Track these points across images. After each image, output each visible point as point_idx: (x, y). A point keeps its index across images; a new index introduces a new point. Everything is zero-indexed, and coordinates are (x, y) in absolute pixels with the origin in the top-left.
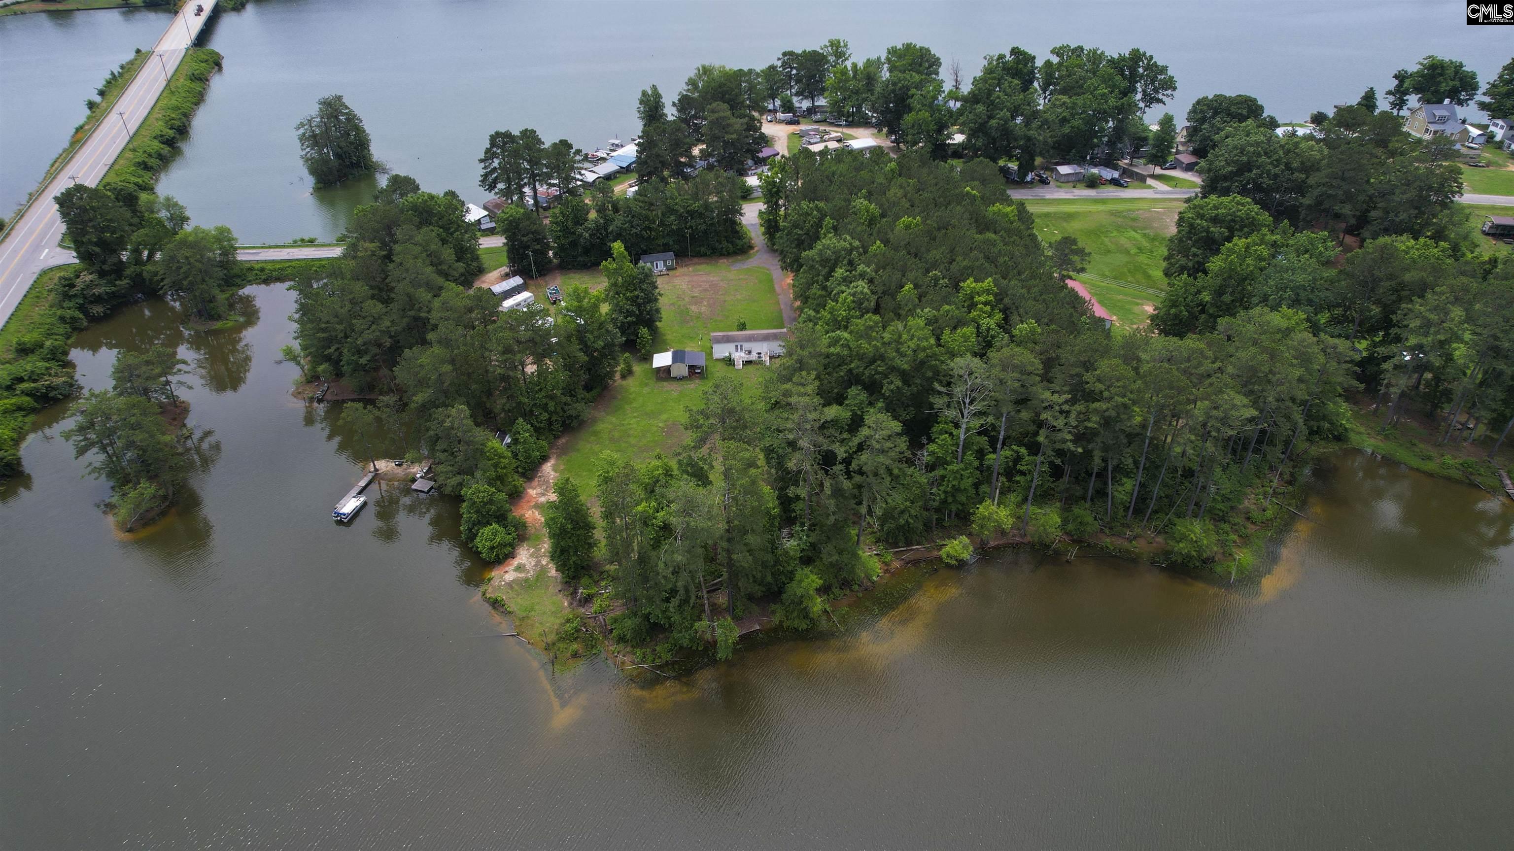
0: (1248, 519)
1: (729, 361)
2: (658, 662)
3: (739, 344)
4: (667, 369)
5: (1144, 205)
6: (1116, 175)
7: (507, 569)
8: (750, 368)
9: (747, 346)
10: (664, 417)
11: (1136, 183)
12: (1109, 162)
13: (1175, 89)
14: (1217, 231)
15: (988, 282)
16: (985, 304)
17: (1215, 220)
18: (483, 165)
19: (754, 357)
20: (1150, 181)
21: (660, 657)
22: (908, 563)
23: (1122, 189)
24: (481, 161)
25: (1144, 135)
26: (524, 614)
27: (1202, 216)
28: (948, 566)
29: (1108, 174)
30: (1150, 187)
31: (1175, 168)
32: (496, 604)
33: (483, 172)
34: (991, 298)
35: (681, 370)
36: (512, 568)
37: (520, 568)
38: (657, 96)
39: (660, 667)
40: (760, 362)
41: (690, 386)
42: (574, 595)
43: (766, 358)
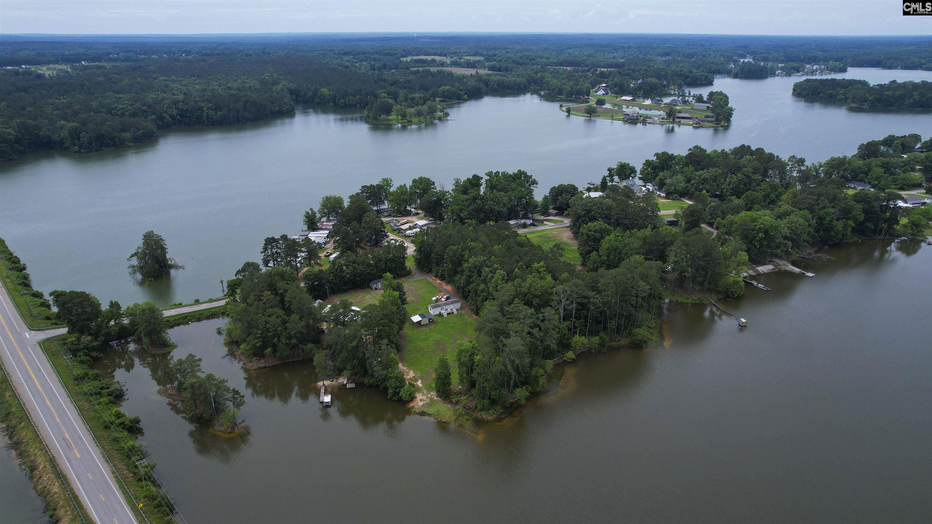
0: (649, 327)
1: (440, 315)
3: (442, 307)
4: (419, 323)
5: (550, 232)
6: (531, 221)
7: (417, 402)
8: (450, 315)
9: (445, 307)
10: (431, 339)
11: (540, 224)
12: (525, 217)
13: (537, 184)
14: (598, 235)
15: (542, 263)
16: (544, 271)
17: (595, 231)
18: (263, 254)
19: (449, 310)
20: (545, 222)
21: (498, 412)
22: (555, 365)
23: (536, 227)
24: (262, 252)
25: (536, 204)
26: (437, 413)
27: (590, 231)
28: (569, 363)
29: (529, 222)
30: (546, 225)
31: (550, 216)
32: (422, 414)
33: (262, 257)
34: (545, 269)
35: (426, 321)
36: (419, 401)
37: (421, 400)
39: (500, 415)
40: (453, 313)
41: (432, 327)
42: (451, 402)
43: (455, 311)
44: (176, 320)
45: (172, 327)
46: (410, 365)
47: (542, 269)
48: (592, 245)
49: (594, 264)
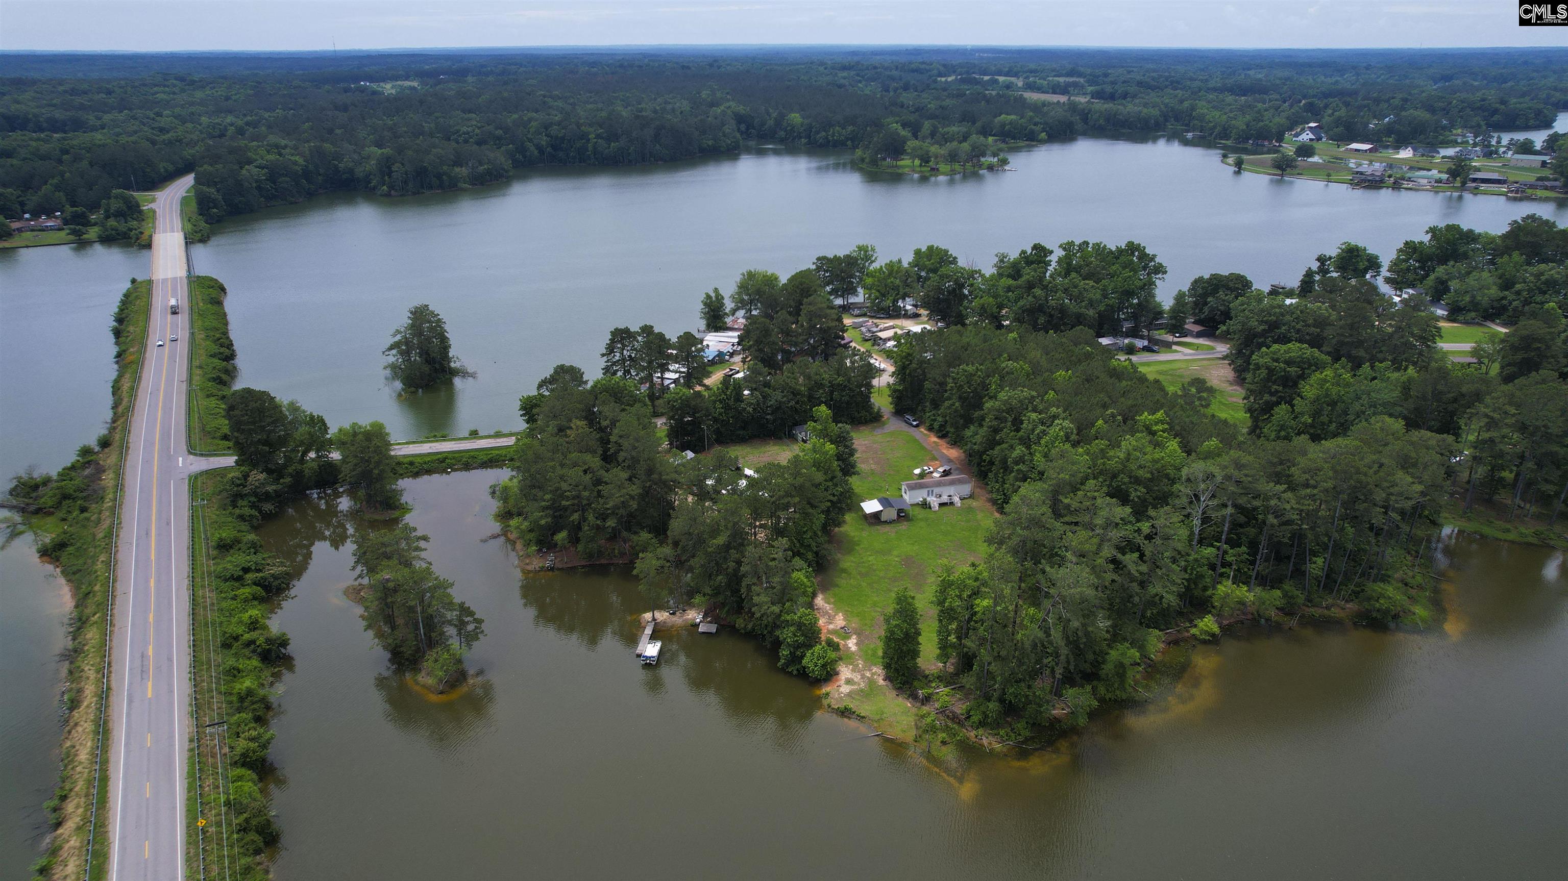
0: (1406, 584)
1: (925, 505)
2: (1021, 739)
3: (930, 489)
4: (876, 516)
5: (1183, 365)
6: (1146, 343)
7: (838, 684)
8: (945, 509)
9: (937, 490)
10: (895, 553)
11: (1163, 349)
12: (1134, 333)
13: (1166, 272)
14: (1293, 370)
15: (1160, 415)
17: (1289, 363)
18: (605, 359)
19: (945, 499)
20: (1174, 347)
21: (1020, 735)
22: (1169, 644)
23: (1155, 354)
24: (603, 355)
25: (1158, 310)
26: (878, 717)
27: (1277, 360)
28: (1204, 642)
29: (1140, 343)
30: (1176, 351)
31: (1186, 336)
32: (845, 713)
33: (603, 365)
35: (892, 514)
36: (842, 682)
37: (849, 682)
38: (720, 298)
39: (1023, 743)
40: (952, 503)
41: (903, 527)
42: (914, 696)
43: (956, 499)
44: (425, 463)
45: (416, 475)
46: (840, 604)
47: (1160, 427)
48: (1277, 391)
49: (1280, 431)
